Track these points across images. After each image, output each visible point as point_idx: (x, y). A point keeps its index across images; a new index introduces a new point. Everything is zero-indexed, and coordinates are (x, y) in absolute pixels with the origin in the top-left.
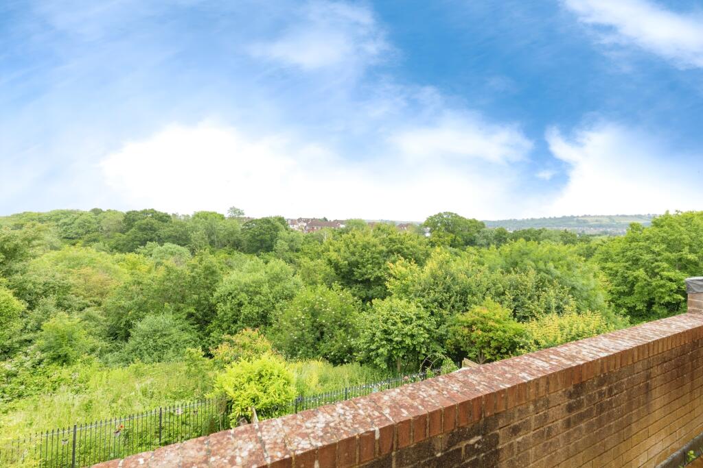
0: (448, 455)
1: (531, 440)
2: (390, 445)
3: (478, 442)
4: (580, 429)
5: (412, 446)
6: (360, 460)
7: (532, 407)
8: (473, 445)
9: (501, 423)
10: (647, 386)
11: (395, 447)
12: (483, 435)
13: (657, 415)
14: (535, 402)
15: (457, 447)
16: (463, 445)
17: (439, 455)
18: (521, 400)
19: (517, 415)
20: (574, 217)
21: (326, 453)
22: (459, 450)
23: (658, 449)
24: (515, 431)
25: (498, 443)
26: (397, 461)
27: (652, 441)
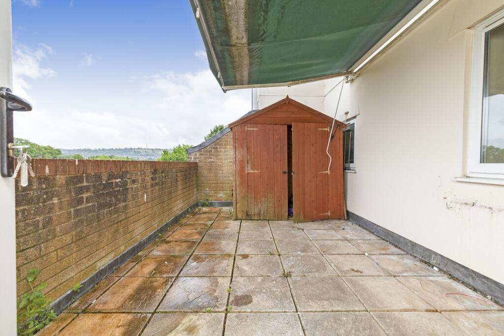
0: (108, 183)
1: (140, 188)
2: (83, 170)
3: (120, 182)
4: (155, 189)
5: (93, 174)
6: (69, 172)
7: (139, 173)
8: (118, 182)
9: (128, 176)
10: (176, 179)
11: (85, 171)
12: (122, 179)
13: (180, 192)
14: (141, 172)
15: (111, 181)
16: (114, 181)
17: (104, 182)
18: (135, 168)
19: (134, 175)
20: (133, 149)
21: (52, 163)
22: (112, 183)
23: (180, 206)
24: (134, 181)
25: (127, 185)
26: (86, 179)
27: (178, 202)
